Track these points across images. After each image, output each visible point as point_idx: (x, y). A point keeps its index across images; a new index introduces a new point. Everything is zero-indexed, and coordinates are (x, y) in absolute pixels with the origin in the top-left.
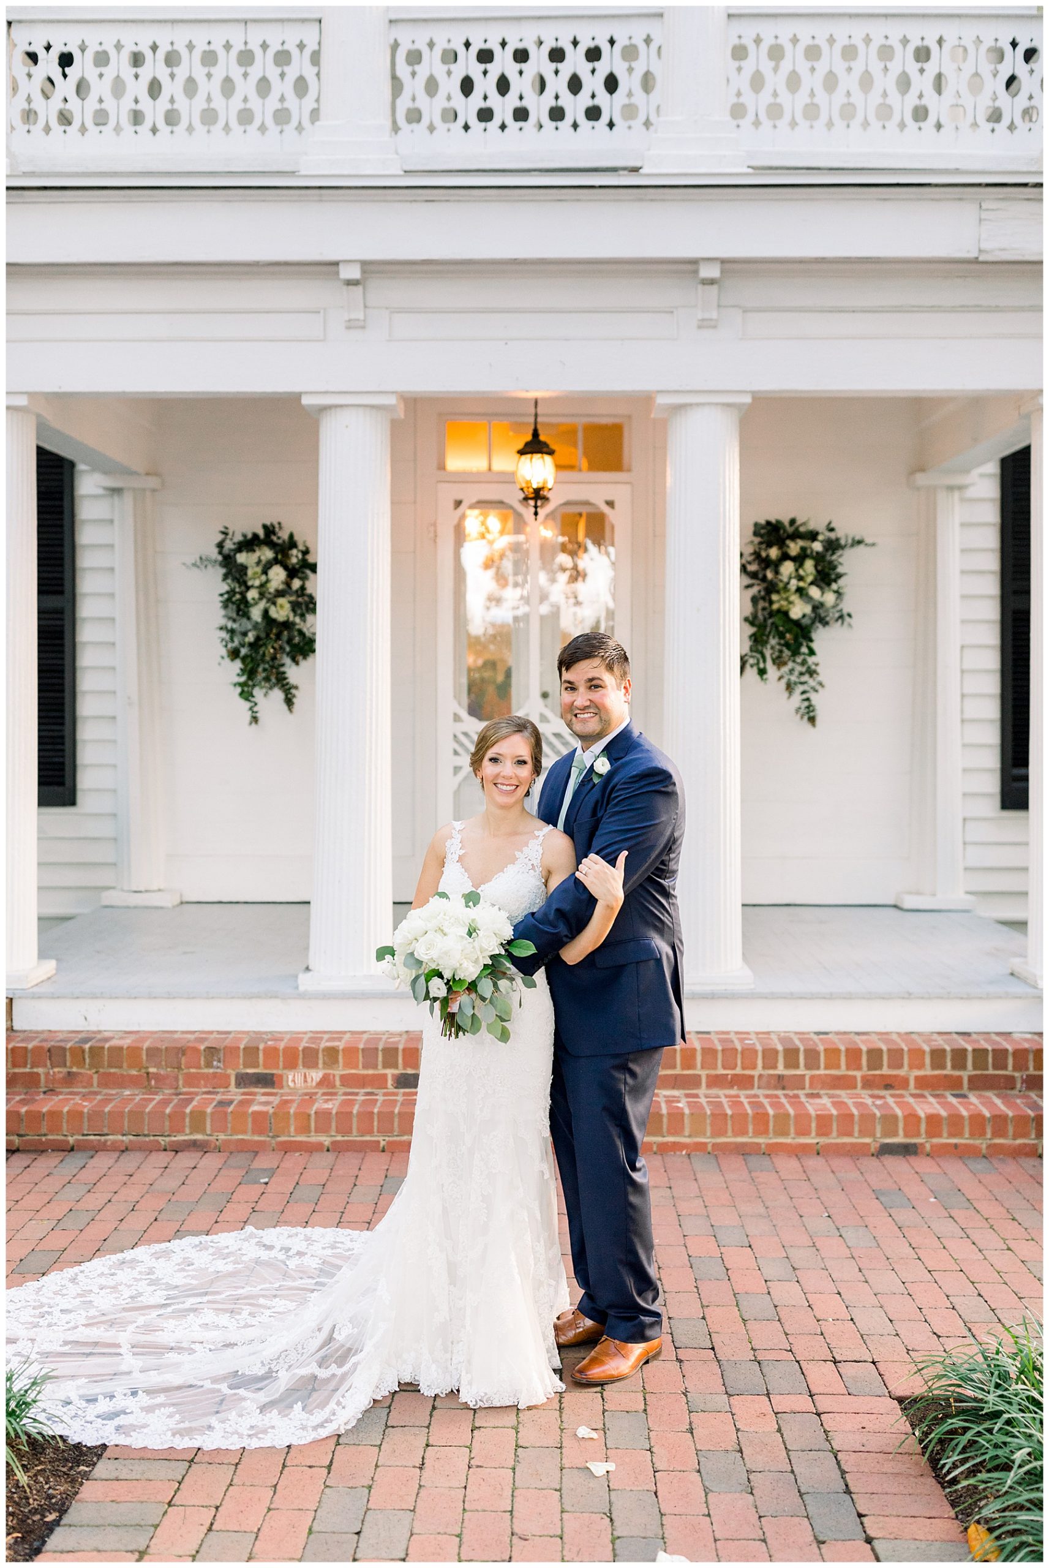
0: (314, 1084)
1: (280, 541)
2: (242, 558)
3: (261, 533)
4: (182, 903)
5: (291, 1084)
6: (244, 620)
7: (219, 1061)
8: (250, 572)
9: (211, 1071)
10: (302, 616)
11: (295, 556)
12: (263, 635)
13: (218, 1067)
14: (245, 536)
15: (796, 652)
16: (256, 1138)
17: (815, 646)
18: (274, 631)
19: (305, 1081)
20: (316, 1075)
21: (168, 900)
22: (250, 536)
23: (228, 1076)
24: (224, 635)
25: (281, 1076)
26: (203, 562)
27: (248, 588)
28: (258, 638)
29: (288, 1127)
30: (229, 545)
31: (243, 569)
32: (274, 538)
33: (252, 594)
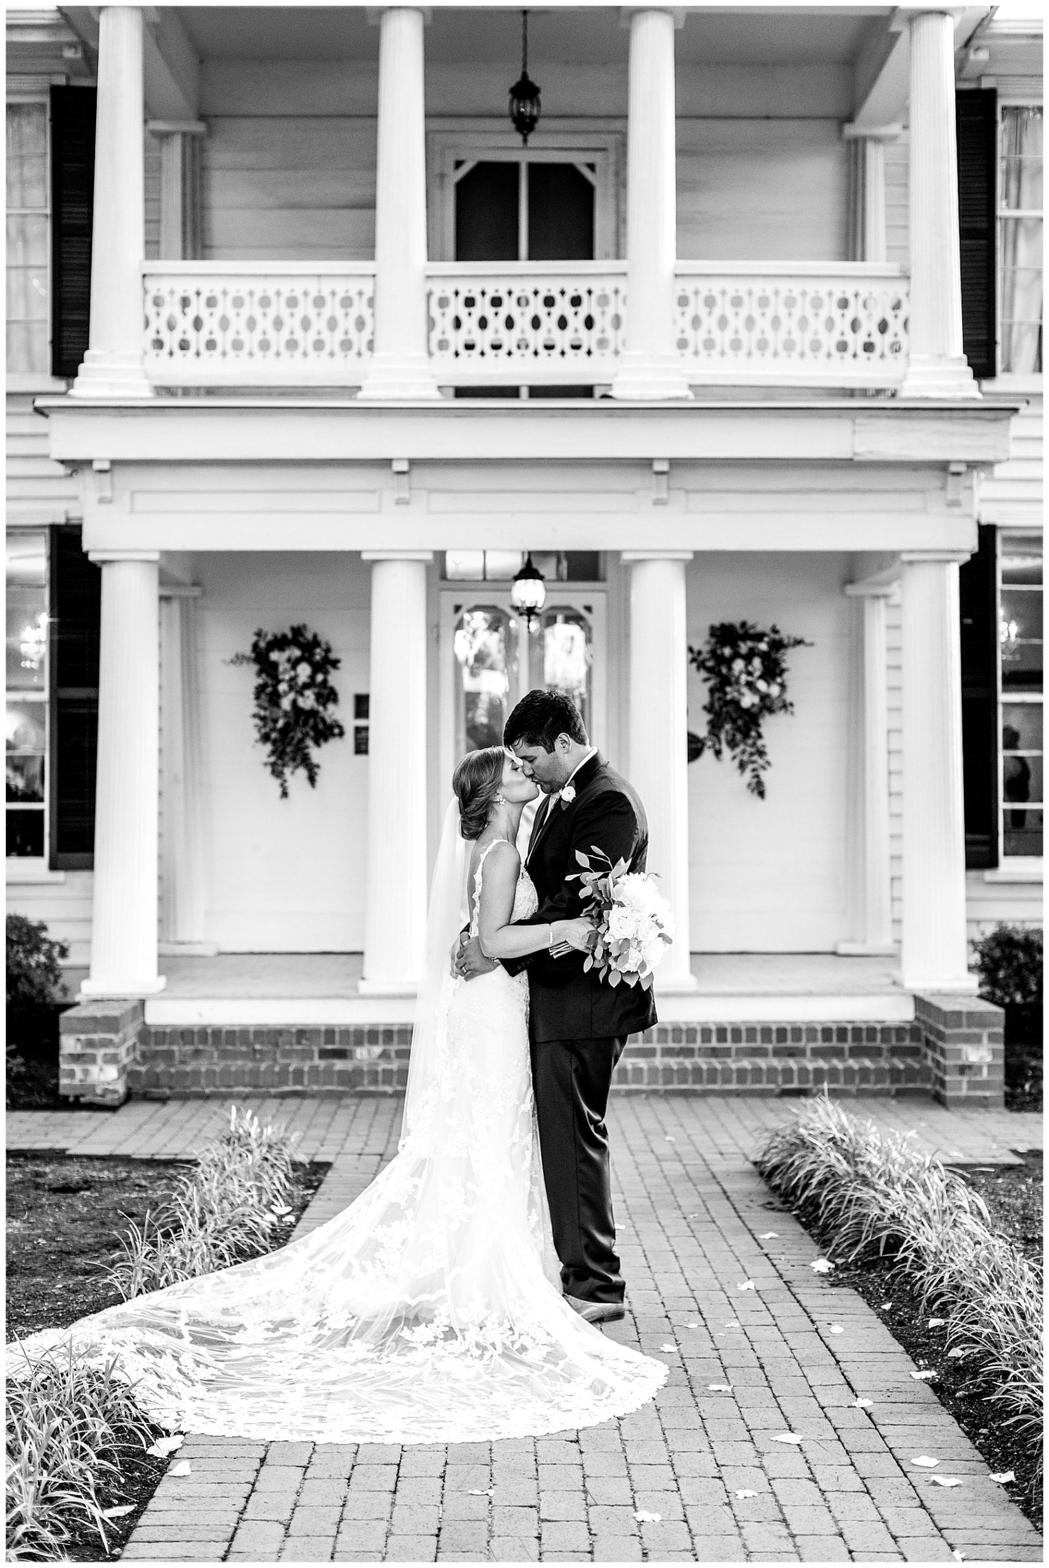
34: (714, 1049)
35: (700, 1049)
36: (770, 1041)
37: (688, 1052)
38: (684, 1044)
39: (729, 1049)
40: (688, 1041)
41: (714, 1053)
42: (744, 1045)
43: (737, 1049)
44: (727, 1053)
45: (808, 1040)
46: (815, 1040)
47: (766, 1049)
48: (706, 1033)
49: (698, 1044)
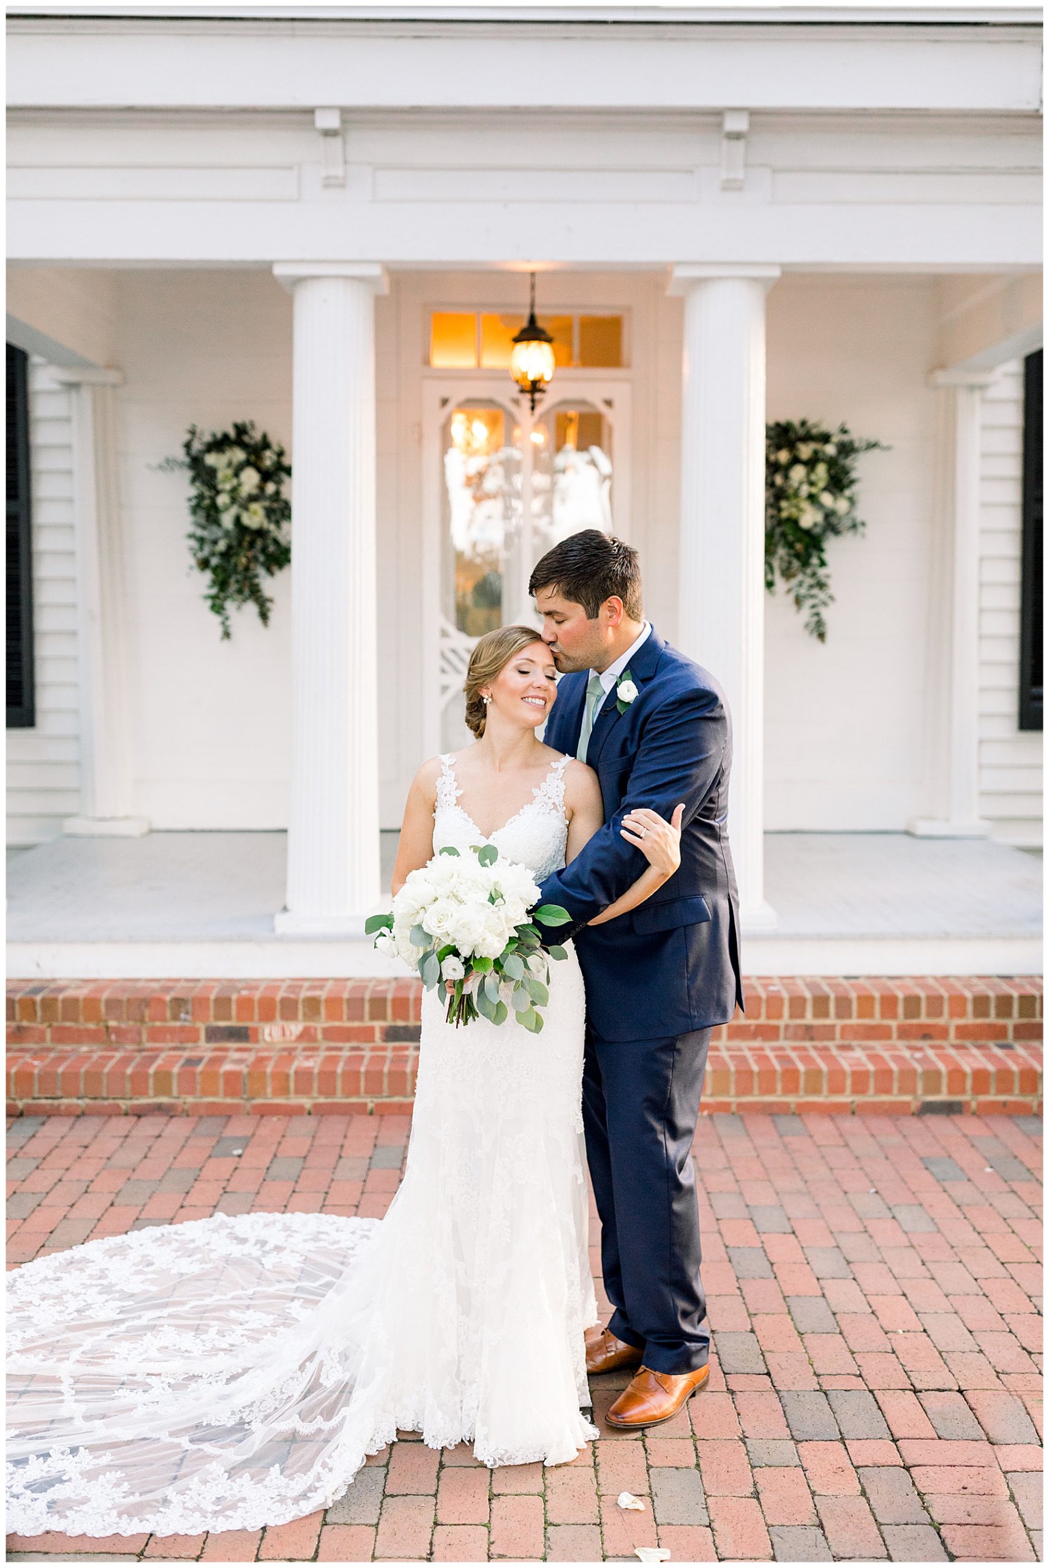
0: (293, 1038)
1: (252, 442)
2: (211, 459)
3: (232, 433)
4: (152, 831)
5: (267, 1038)
6: (214, 528)
7: (187, 1013)
8: (220, 475)
9: (178, 1024)
10: (278, 523)
11: (268, 459)
12: (235, 543)
13: (185, 1020)
14: (214, 435)
15: (805, 564)
16: (229, 1101)
17: (826, 556)
18: (248, 538)
19: (284, 1034)
20: (295, 1028)
21: (134, 829)
22: (219, 435)
23: (197, 1030)
24: (193, 543)
25: (256, 1030)
26: (169, 464)
27: (218, 492)
28: (230, 547)
29: (264, 1088)
30: (197, 446)
31: (212, 472)
32: (246, 439)
33: (222, 500)
34: (808, 1028)
35: (787, 1027)
36: (894, 1016)
37: (768, 1033)
38: (763, 1020)
39: (833, 1027)
40: (768, 1017)
41: (809, 1033)
42: (854, 1021)
43: (844, 1028)
44: (828, 1033)
45: (952, 1015)
46: (963, 1014)
47: (889, 1028)
48: (797, 1004)
49: (785, 1020)
